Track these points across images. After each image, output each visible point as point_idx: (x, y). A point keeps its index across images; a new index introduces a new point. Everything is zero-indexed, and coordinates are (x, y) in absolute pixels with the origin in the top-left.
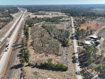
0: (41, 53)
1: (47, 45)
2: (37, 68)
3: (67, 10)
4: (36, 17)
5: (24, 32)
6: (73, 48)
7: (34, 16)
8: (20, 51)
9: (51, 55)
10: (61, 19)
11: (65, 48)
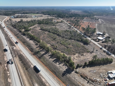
0: (74, 54)
1: (71, 46)
2: (88, 67)
3: (48, 12)
4: (21, 20)
5: (27, 38)
6: (95, 44)
7: (18, 20)
8: (49, 57)
9: (85, 53)
10: (51, 20)
11: (88, 45)
